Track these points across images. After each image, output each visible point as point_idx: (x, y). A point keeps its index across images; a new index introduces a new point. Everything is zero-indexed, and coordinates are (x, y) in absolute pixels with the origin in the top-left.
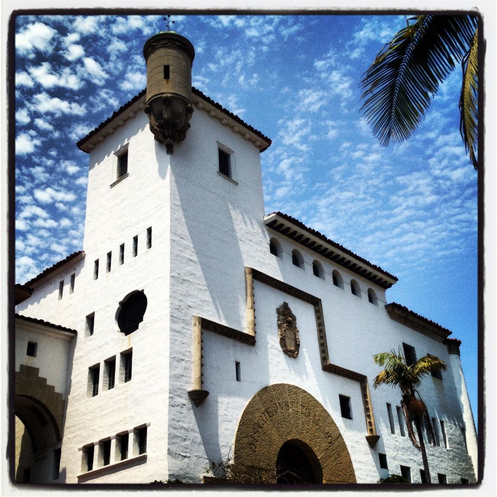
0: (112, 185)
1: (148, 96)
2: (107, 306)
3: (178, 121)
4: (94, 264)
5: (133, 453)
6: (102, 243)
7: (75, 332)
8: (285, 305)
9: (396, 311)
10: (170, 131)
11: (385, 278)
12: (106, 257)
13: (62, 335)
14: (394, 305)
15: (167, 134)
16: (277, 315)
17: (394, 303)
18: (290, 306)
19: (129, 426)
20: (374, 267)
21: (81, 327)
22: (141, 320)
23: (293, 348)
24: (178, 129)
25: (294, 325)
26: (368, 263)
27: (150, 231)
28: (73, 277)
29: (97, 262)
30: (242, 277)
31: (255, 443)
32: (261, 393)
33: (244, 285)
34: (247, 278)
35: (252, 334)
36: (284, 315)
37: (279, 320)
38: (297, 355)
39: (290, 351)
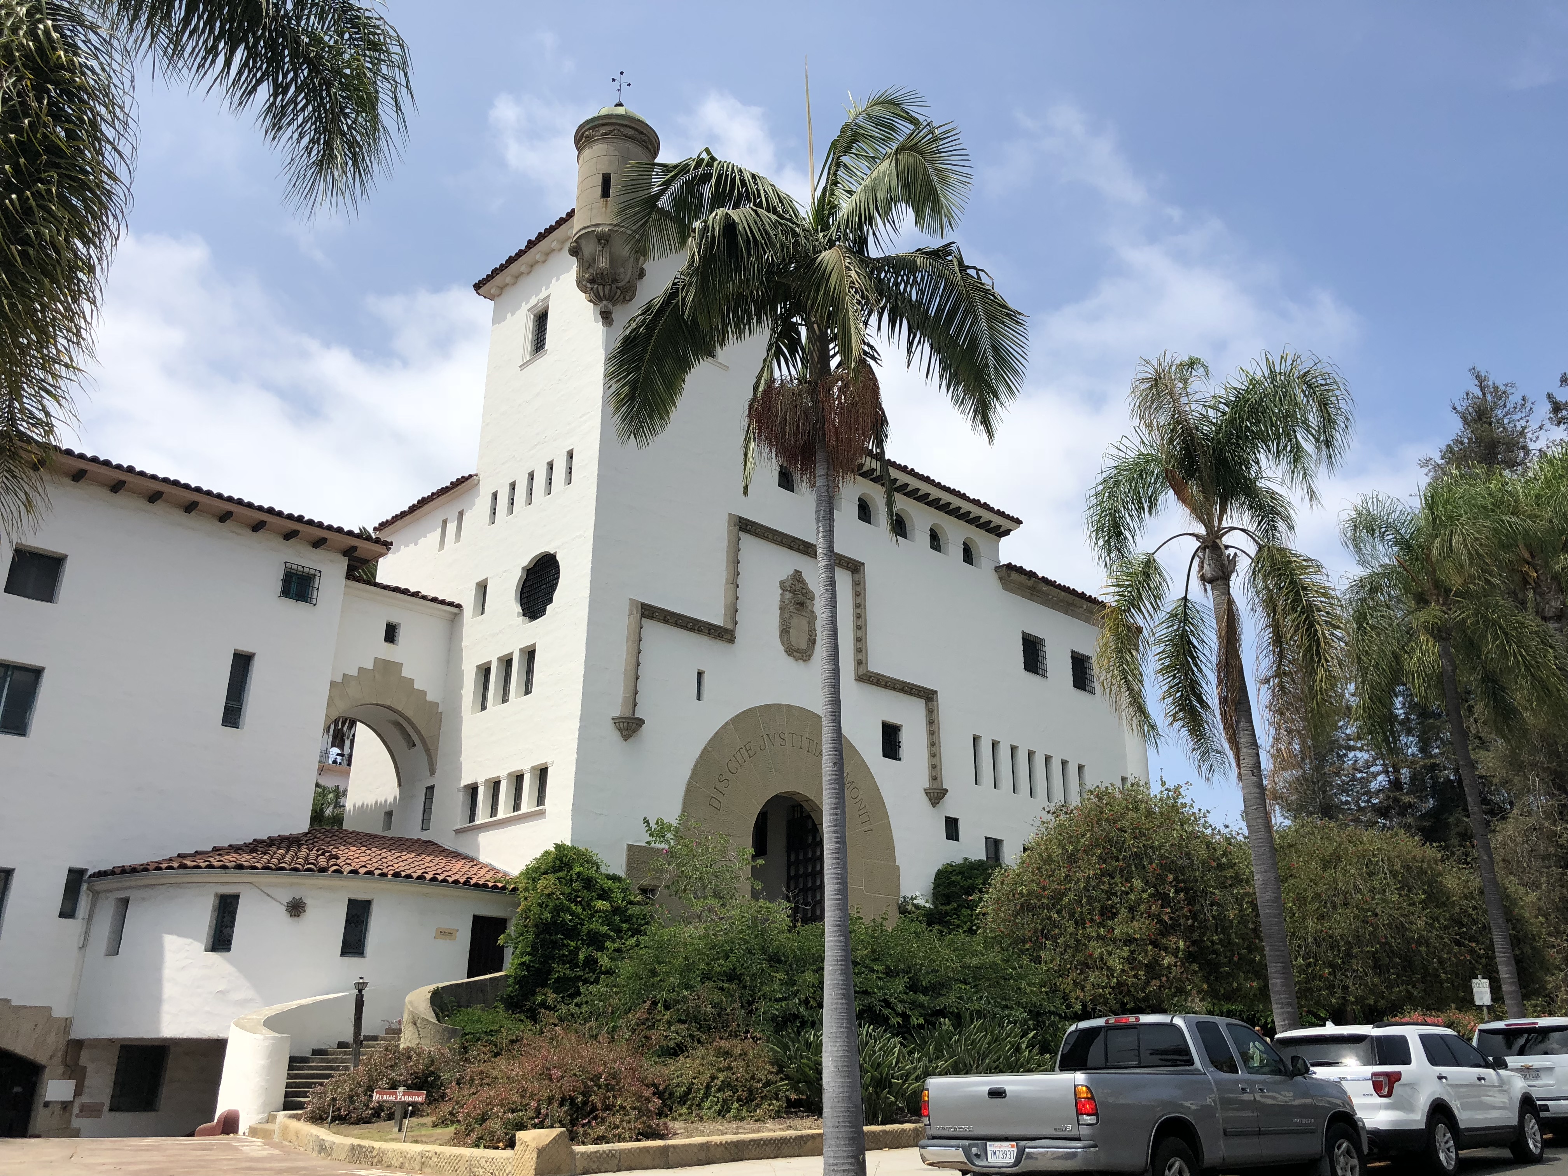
0: (523, 367)
1: (577, 225)
2: (505, 571)
3: (622, 270)
4: (489, 498)
5: (527, 804)
6: (503, 464)
7: (459, 606)
9: (1014, 576)
10: (607, 288)
11: (997, 520)
12: (507, 489)
13: (439, 610)
14: (1010, 567)
15: (602, 294)
16: (780, 591)
17: (1010, 564)
18: (805, 575)
19: (526, 765)
20: (976, 502)
21: (467, 600)
22: (550, 601)
23: (803, 645)
24: (620, 285)
25: (810, 608)
26: (963, 496)
27: (570, 455)
28: (461, 514)
29: (495, 496)
30: (721, 530)
31: (720, 797)
32: (737, 720)
33: (725, 544)
34: (730, 532)
35: (729, 626)
36: (793, 592)
37: (782, 601)
38: (810, 657)
39: (798, 651)
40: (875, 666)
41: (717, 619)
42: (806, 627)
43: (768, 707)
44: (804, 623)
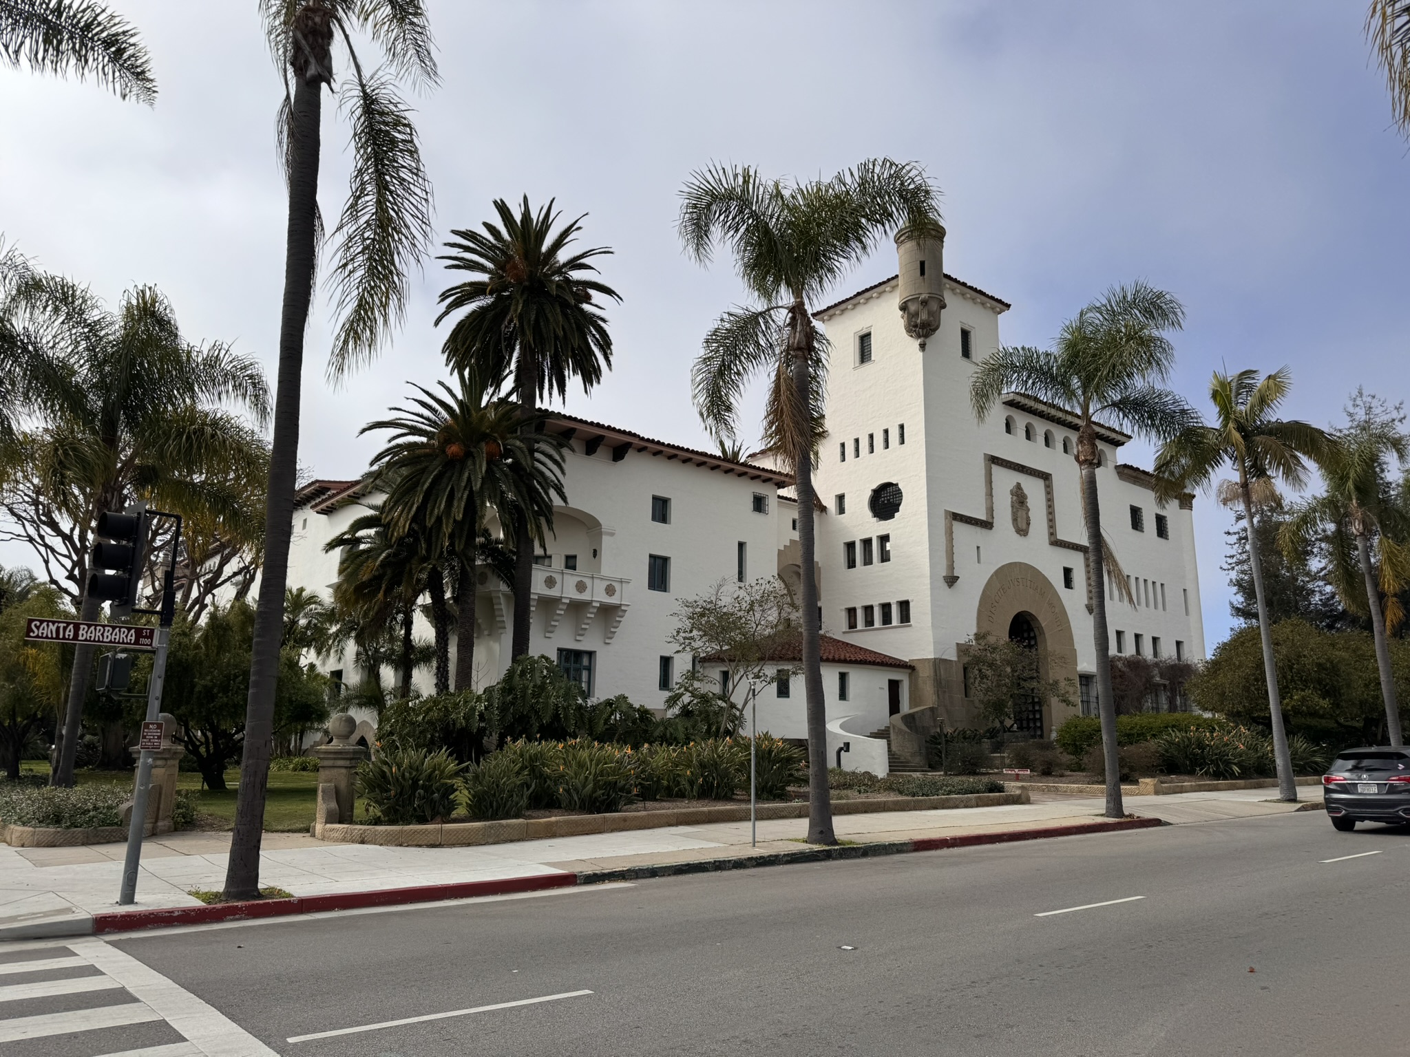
0: (856, 369)
2: (858, 490)
4: (839, 446)
5: (896, 621)
6: (847, 426)
8: (1018, 486)
9: (1126, 471)
12: (853, 442)
14: (1125, 466)
15: (921, 334)
16: (1011, 496)
17: (1124, 464)
18: (1023, 486)
19: (892, 600)
20: (1108, 428)
21: (830, 504)
22: (897, 510)
23: (1024, 527)
25: (1026, 504)
27: (902, 426)
29: (843, 445)
30: (980, 463)
31: (993, 616)
32: (997, 573)
33: (983, 472)
34: (985, 464)
35: (990, 521)
36: (1017, 496)
37: (1012, 502)
38: (1027, 533)
39: (1022, 531)
40: (1061, 536)
41: (982, 516)
42: (1025, 516)
43: (1011, 564)
44: (1024, 513)
